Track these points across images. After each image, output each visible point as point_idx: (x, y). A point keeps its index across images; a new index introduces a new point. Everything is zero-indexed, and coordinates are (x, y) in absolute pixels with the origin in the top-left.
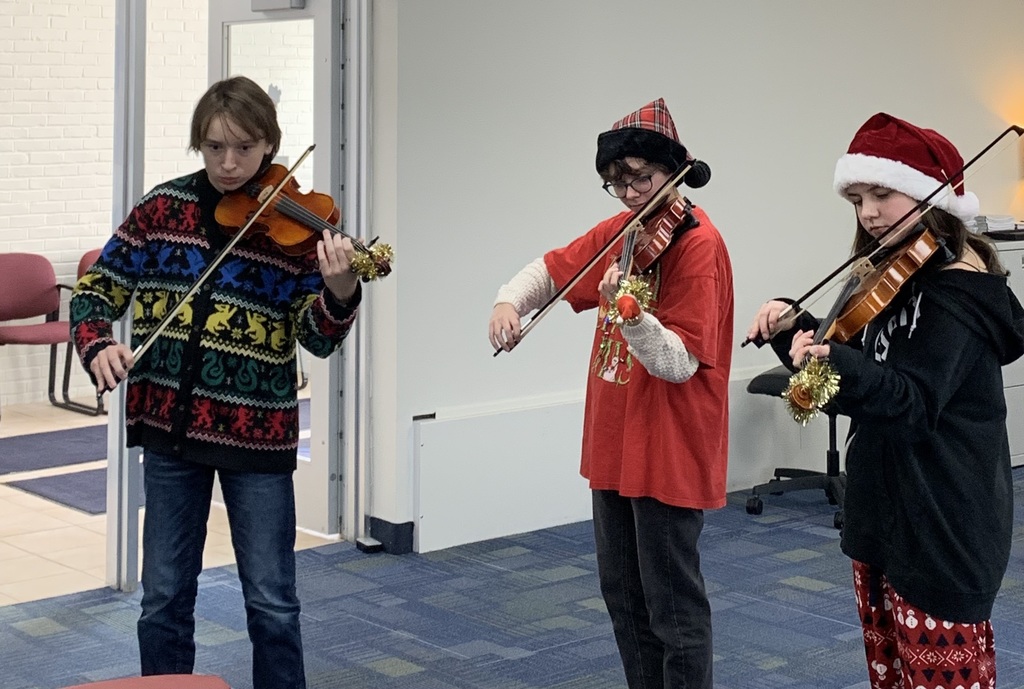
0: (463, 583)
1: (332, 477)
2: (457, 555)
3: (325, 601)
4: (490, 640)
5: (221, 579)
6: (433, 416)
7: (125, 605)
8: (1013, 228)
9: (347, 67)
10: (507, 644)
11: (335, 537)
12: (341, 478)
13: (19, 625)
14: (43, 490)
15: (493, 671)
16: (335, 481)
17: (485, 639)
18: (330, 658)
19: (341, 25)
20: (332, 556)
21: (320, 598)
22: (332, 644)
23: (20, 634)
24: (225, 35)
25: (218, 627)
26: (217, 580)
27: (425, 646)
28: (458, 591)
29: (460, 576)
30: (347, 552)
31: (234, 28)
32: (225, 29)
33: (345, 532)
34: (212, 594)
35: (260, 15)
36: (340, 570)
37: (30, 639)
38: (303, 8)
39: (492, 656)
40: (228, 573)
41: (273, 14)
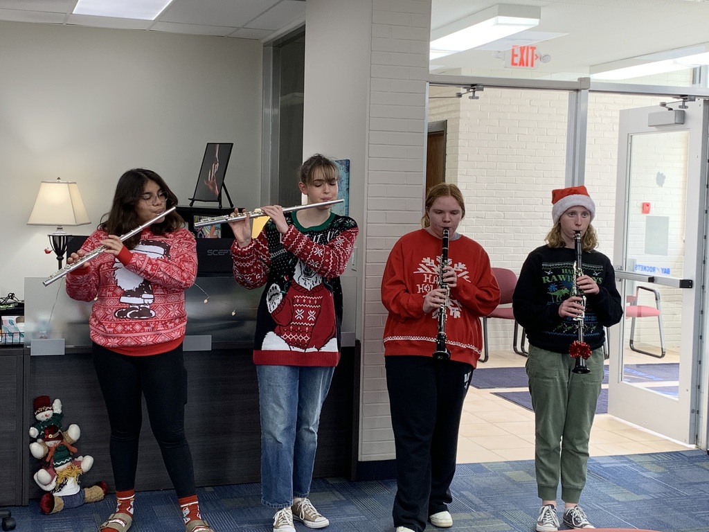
1: (692, 411)
3: (690, 484)
5: (626, 463)
11: (693, 447)
12: (698, 412)
13: (508, 473)
14: (515, 399)
16: (694, 414)
18: (697, 519)
20: (692, 457)
21: (686, 482)
22: (697, 510)
23: (509, 479)
24: (630, 142)
25: (625, 490)
26: (622, 463)
30: (702, 456)
31: (635, 137)
32: (630, 137)
33: (699, 444)
34: (619, 471)
35: (653, 128)
36: (698, 466)
37: (514, 482)
38: (683, 124)
40: (628, 459)
41: (662, 127)
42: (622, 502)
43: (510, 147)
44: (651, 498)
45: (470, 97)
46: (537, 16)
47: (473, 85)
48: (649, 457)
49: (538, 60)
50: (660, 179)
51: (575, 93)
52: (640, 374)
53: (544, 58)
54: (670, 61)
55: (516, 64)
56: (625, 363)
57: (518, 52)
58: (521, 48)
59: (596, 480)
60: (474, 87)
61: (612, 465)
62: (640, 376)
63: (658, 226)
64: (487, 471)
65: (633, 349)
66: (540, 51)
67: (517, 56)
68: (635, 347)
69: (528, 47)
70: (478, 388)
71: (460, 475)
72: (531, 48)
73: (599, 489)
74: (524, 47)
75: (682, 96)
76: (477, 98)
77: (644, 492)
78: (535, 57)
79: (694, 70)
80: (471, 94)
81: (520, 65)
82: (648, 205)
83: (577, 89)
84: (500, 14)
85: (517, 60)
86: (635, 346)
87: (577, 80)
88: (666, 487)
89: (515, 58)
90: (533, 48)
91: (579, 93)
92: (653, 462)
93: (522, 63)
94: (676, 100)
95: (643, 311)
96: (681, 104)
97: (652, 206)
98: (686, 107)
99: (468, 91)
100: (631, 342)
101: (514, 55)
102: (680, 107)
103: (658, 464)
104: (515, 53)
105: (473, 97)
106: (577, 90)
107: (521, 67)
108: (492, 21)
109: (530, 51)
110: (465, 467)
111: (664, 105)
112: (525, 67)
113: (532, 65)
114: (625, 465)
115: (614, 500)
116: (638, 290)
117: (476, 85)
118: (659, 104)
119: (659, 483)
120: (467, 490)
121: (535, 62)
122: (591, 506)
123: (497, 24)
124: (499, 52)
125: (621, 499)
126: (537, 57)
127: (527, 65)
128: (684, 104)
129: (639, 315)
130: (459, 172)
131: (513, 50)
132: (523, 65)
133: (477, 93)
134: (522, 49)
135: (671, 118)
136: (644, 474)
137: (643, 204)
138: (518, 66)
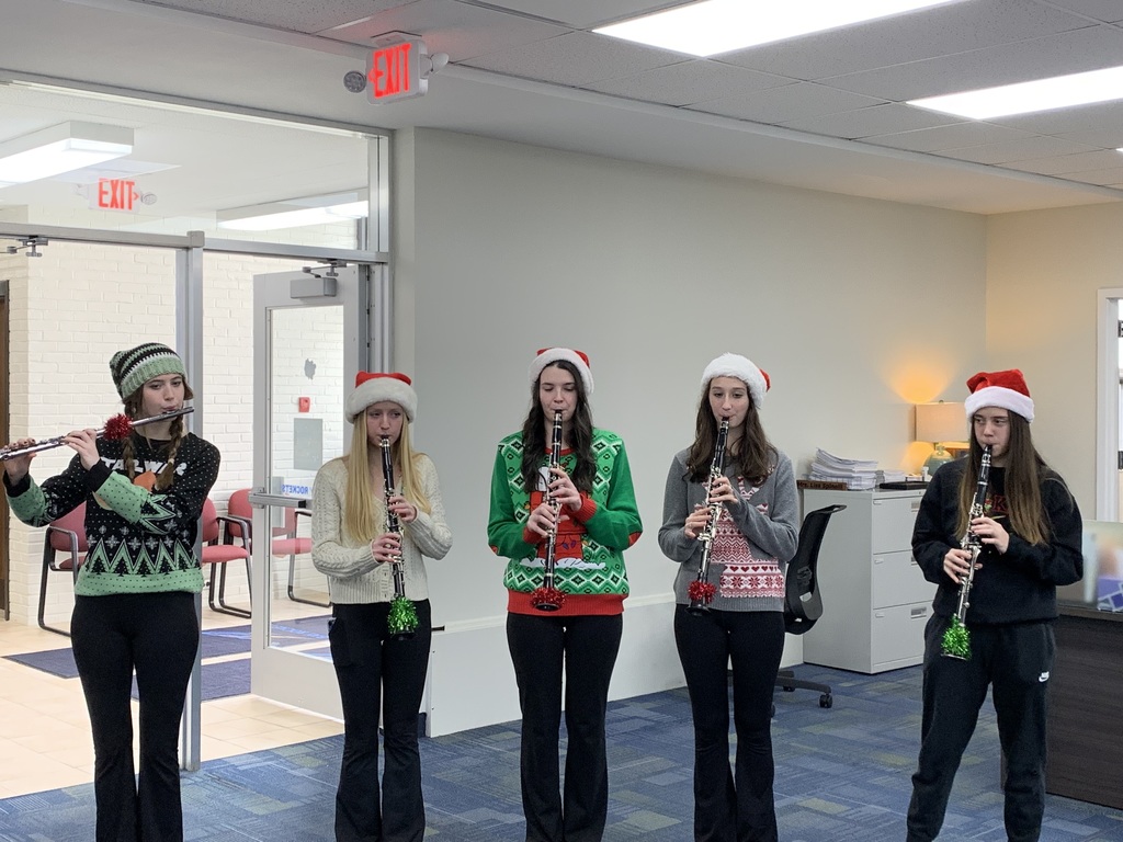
0: (468, 761)
2: (461, 738)
4: (490, 808)
5: (271, 760)
6: (442, 629)
7: (190, 781)
8: (904, 480)
9: (372, 345)
10: (504, 811)
15: (494, 834)
17: (487, 807)
19: (367, 311)
24: (268, 318)
25: (267, 799)
26: (266, 760)
27: (439, 813)
28: (464, 768)
29: (463, 755)
31: (275, 312)
32: (268, 313)
34: (262, 772)
35: (298, 301)
38: (334, 296)
39: (494, 821)
40: (274, 754)
41: (309, 300)
42: (263, 816)
43: (108, 321)
44: (301, 804)
45: (28, 254)
46: (131, 141)
47: (32, 237)
48: (302, 747)
49: (139, 200)
50: (310, 368)
51: (184, 252)
52: (301, 632)
53: (148, 198)
54: (322, 210)
55: (106, 205)
56: (272, 620)
57: (107, 187)
58: (112, 181)
59: (228, 790)
60: (34, 239)
61: (254, 766)
62: (300, 635)
63: (309, 432)
64: (71, 799)
65: (293, 599)
66: (138, 188)
67: (106, 193)
68: (296, 596)
69: (122, 183)
70: (65, 677)
71: (28, 811)
72: (128, 183)
73: (232, 802)
74: (117, 181)
75: (330, 260)
76: (39, 255)
77: (295, 798)
78: (133, 196)
79: (359, 222)
80: (30, 249)
81: (112, 206)
82: (307, 400)
83: (188, 246)
84: (73, 135)
85: (107, 199)
86: (296, 594)
87: (185, 235)
88: (323, 786)
89: (104, 197)
90: (131, 184)
91: (190, 252)
92: (308, 754)
93: (114, 203)
94: (322, 265)
95: (302, 545)
96: (329, 270)
97: (312, 401)
98: (336, 275)
99: (25, 245)
100: (290, 588)
101: (102, 193)
102: (327, 274)
103: (315, 755)
104: (104, 189)
105: (33, 254)
106: (187, 248)
107: (114, 209)
108: (62, 143)
109: (126, 187)
110: (36, 797)
111: (307, 270)
112: (119, 209)
113: (130, 207)
114: (269, 763)
115: (252, 815)
116: (296, 516)
117: (36, 236)
118: (301, 269)
119: (313, 783)
120: (37, 830)
121: (134, 202)
122: (220, 827)
123: (71, 149)
124: (79, 186)
125: (261, 812)
126: (137, 196)
127: (122, 207)
128: (333, 270)
129: (298, 552)
130: (30, 358)
131: (101, 184)
132: (117, 207)
133: (39, 249)
134: (114, 184)
135: (319, 288)
136: (293, 772)
137: (300, 399)
138: (109, 208)
